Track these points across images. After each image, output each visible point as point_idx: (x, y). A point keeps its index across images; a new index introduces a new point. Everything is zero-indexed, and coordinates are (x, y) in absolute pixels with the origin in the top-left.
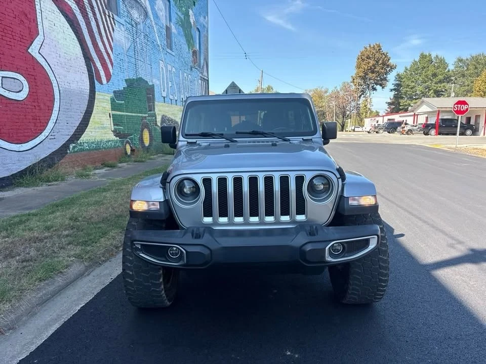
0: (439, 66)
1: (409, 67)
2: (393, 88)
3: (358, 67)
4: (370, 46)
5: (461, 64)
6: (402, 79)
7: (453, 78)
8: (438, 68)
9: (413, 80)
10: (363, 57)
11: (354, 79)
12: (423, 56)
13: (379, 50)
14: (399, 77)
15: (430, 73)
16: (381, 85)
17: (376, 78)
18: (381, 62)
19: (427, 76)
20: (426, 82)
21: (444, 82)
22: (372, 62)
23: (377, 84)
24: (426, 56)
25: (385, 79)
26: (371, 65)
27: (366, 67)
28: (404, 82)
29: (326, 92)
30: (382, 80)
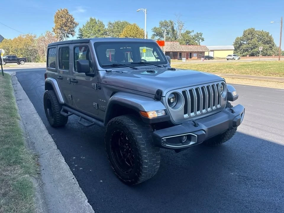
0: (100, 26)
1: (85, 25)
2: (79, 36)
3: (56, 22)
4: (61, 10)
5: (111, 26)
6: (82, 31)
7: (107, 33)
8: (100, 27)
9: (89, 32)
10: (59, 16)
11: (54, 30)
12: (92, 20)
13: (67, 13)
14: (81, 30)
15: (97, 29)
16: (72, 34)
17: (68, 30)
18: (69, 20)
19: (95, 31)
20: (95, 34)
21: (104, 35)
22: (64, 20)
23: (69, 34)
24: (93, 19)
25: (73, 31)
26: (64, 21)
27: (61, 23)
28: (84, 33)
29: (35, 37)
30: (72, 31)
